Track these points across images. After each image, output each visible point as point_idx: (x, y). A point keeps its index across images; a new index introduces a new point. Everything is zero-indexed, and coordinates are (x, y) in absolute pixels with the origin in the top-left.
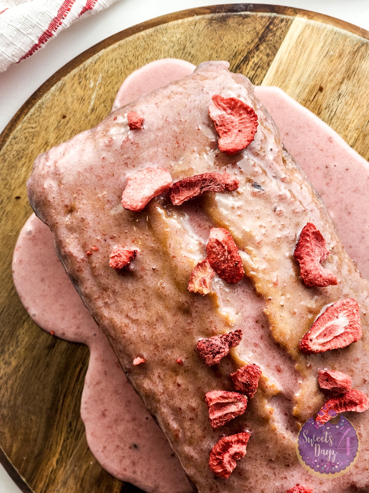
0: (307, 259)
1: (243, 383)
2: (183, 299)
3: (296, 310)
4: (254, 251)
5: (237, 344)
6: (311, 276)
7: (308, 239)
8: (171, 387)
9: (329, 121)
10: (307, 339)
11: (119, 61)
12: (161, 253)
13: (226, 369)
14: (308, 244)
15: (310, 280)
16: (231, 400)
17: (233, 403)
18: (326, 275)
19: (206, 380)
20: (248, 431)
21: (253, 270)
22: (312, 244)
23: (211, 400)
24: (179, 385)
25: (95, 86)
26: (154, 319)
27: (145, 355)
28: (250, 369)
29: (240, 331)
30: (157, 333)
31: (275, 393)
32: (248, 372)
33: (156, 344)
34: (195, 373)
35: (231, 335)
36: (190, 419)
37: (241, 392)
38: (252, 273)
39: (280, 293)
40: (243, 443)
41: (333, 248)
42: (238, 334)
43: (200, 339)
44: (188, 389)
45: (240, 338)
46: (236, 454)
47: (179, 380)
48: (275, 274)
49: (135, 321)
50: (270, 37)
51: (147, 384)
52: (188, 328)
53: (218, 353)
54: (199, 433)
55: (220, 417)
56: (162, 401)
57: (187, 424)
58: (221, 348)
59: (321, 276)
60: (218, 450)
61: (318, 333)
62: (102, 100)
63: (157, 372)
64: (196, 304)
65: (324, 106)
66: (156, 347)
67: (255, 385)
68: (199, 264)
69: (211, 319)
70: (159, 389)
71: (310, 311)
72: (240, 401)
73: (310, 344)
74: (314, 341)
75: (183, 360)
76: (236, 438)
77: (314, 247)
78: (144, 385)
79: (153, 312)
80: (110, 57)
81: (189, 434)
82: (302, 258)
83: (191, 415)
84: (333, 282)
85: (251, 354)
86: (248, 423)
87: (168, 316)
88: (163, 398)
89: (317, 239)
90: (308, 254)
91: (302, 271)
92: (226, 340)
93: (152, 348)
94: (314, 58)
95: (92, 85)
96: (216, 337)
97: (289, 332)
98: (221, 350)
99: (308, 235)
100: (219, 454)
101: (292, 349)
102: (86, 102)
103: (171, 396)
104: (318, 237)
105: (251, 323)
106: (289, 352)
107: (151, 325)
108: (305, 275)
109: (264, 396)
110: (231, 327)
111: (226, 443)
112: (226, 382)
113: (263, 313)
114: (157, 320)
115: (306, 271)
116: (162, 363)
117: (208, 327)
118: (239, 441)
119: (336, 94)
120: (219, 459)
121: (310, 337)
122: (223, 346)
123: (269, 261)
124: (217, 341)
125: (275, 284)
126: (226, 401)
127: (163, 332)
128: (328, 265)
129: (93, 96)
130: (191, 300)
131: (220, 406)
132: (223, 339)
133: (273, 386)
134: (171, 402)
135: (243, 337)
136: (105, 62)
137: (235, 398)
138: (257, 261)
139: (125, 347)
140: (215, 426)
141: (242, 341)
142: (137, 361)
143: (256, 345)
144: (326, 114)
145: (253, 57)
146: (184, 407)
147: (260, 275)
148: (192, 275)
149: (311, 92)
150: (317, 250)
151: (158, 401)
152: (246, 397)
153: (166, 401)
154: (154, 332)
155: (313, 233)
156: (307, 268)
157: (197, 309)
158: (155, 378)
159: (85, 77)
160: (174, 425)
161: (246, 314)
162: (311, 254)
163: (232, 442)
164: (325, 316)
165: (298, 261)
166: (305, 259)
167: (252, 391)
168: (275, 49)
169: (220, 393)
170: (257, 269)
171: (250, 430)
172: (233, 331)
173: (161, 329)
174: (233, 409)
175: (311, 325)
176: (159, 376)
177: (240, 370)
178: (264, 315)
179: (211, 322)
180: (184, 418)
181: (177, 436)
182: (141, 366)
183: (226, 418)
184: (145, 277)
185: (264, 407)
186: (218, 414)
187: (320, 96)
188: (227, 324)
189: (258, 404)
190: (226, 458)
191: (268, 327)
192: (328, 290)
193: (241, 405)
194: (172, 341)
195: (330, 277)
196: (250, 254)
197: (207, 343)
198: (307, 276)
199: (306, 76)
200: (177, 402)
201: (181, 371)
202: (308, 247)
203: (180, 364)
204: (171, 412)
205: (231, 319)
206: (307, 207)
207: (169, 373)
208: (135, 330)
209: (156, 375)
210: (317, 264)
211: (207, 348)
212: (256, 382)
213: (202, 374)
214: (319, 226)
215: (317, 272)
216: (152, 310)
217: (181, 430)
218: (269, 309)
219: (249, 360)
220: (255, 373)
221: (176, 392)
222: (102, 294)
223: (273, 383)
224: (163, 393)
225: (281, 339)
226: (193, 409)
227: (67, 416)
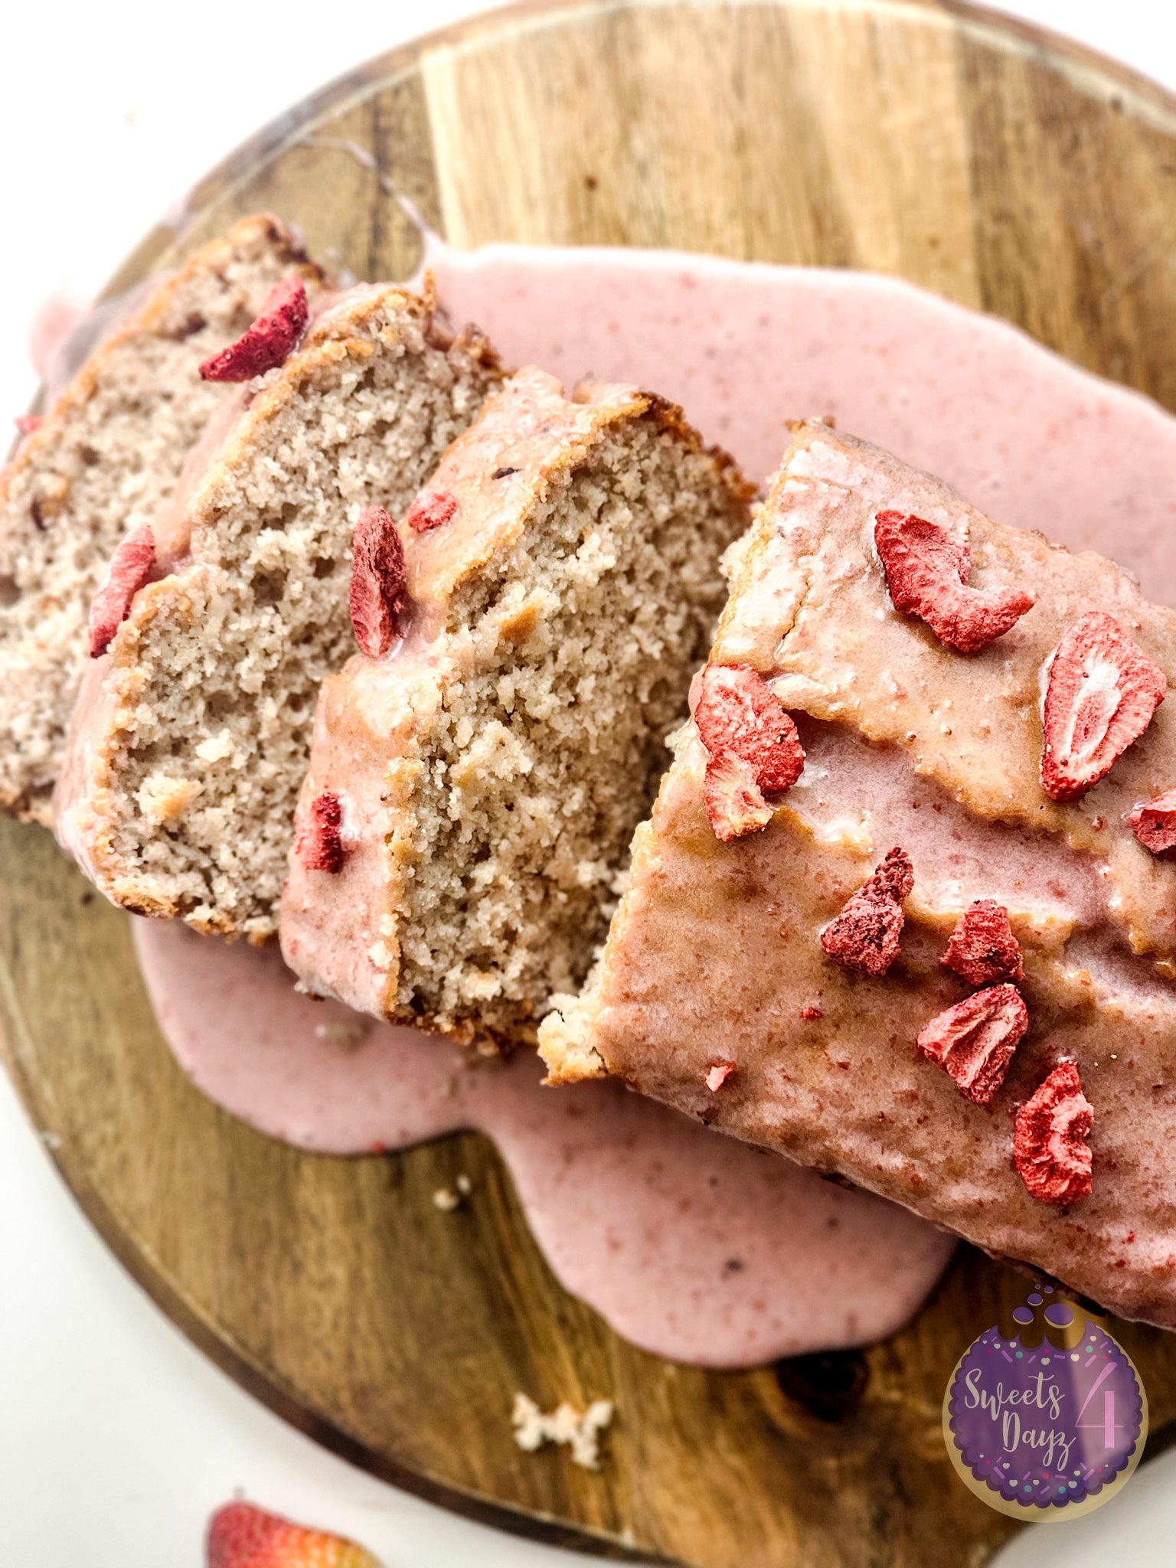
0: (929, 594)
1: (982, 959)
2: (723, 868)
3: (984, 723)
4: (805, 658)
5: (910, 884)
6: (965, 627)
7: (902, 549)
8: (829, 1082)
10: (1054, 766)
13: (923, 958)
14: (910, 561)
15: (968, 636)
16: (982, 1017)
17: (990, 1019)
18: (997, 602)
19: (894, 1013)
20: (1063, 1059)
21: (832, 700)
22: (917, 553)
23: (938, 1046)
24: (844, 1066)
26: (691, 959)
27: (724, 1053)
28: (976, 919)
29: (897, 851)
30: (715, 987)
31: (1066, 935)
32: (977, 928)
33: (732, 1012)
34: (860, 1015)
35: (882, 874)
36: (919, 1121)
37: (990, 983)
38: (834, 708)
39: (925, 709)
40: (1072, 1091)
41: (969, 533)
42: (898, 859)
43: (822, 931)
44: (869, 1061)
45: (907, 866)
46: (1073, 1124)
47: (838, 1053)
48: (884, 676)
49: (650, 996)
51: (770, 1115)
52: (777, 926)
53: (883, 930)
54: (960, 1139)
55: (984, 1070)
56: (830, 1126)
57: (920, 1139)
58: (880, 916)
59: (986, 611)
60: (1028, 1144)
61: (1069, 739)
63: (773, 1072)
64: (759, 861)
66: (737, 1017)
67: (1011, 945)
68: (710, 767)
69: (814, 870)
70: (804, 1107)
71: (1018, 703)
72: (1003, 1002)
73: (1069, 773)
74: (1071, 761)
75: (816, 1003)
76: (1050, 1092)
77: (926, 559)
78: (767, 1122)
79: (678, 944)
81: (938, 1157)
82: (917, 602)
83: (917, 1111)
84: (1022, 607)
85: (954, 886)
86: (1053, 1041)
87: (716, 930)
88: (829, 1119)
89: (921, 536)
90: (925, 583)
91: (937, 629)
92: (879, 891)
93: (728, 1026)
96: (854, 901)
97: (1004, 781)
98: (885, 921)
99: (897, 542)
100: (1036, 1151)
101: (1037, 811)
103: (842, 1101)
104: (920, 529)
105: (906, 817)
106: (1034, 822)
107: (689, 978)
108: (949, 634)
109: (1045, 957)
110: (868, 857)
111: (1034, 1117)
112: (942, 985)
113: (917, 775)
114: (698, 956)
115: (947, 624)
116: (774, 1044)
117: (819, 891)
118: (1060, 1094)
120: (1042, 1163)
121: (1058, 758)
122: (883, 910)
123: (850, 657)
124: (861, 908)
125: (901, 697)
126: (973, 1024)
127: (728, 974)
128: (987, 576)
130: (744, 859)
131: (966, 1046)
132: (871, 894)
133: (1051, 921)
134: (853, 1115)
135: (912, 858)
137: (988, 1003)
138: (827, 676)
139: (666, 1070)
140: (986, 1098)
141: (915, 870)
142: (714, 1079)
143: (956, 859)
146: (886, 1106)
147: (855, 701)
148: (709, 800)
150: (938, 561)
151: (822, 1134)
152: (1010, 986)
153: (840, 1121)
154: (708, 990)
155: (905, 529)
156: (944, 614)
157: (769, 870)
158: (780, 1086)
160: (895, 1161)
161: (880, 805)
162: (931, 576)
163: (1046, 1106)
164: (1057, 690)
165: (914, 613)
166: (925, 598)
167: (1014, 963)
169: (949, 1016)
170: (839, 693)
171: (1068, 1053)
172: (883, 862)
173: (720, 972)
174: (999, 1031)
175: (1043, 732)
176: (787, 1078)
177: (955, 938)
178: (925, 779)
179: (820, 877)
180: (905, 1129)
181: (916, 1181)
182: (733, 1081)
183: (998, 1063)
185: (1061, 982)
186: (974, 1067)
188: (857, 857)
189: (1045, 983)
190: (1057, 1148)
191: (950, 799)
192: (1023, 631)
193: (1012, 1011)
194: (763, 982)
195: (1007, 600)
196: (800, 672)
197: (844, 927)
198: (956, 631)
200: (866, 1107)
201: (828, 1031)
202: (913, 568)
203: (814, 1016)
204: (866, 1138)
205: (857, 840)
206: (849, 483)
207: (803, 1054)
208: (664, 1015)
209: (778, 1079)
210: (961, 590)
211: (851, 937)
212: (1008, 938)
213: (874, 1003)
214: (906, 505)
215: (972, 610)
216: (671, 942)
217: (916, 1162)
218: (925, 761)
219: (959, 902)
220: (992, 920)
221: (847, 1086)
223: (1047, 915)
224: (821, 1108)
225: (998, 807)
226: (913, 1097)
227: (543, 1306)
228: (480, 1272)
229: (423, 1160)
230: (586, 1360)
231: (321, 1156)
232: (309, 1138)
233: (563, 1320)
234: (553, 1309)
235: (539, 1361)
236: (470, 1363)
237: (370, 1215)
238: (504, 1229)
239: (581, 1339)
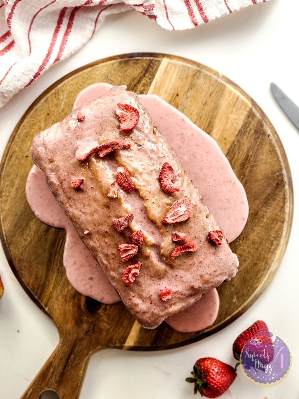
0: (165, 179)
1: (135, 240)
2: (106, 201)
3: (160, 204)
4: (139, 177)
5: (131, 221)
6: (167, 188)
7: (165, 170)
8: (103, 244)
9: (182, 111)
10: (165, 217)
11: (75, 85)
12: (95, 180)
13: (127, 233)
14: (165, 172)
15: (166, 189)
16: (130, 248)
17: (131, 249)
18: (174, 187)
19: (118, 240)
20: (140, 263)
21: (138, 186)
22: (168, 172)
23: (121, 248)
24: (106, 243)
25: (63, 98)
26: (93, 211)
27: (90, 229)
28: (138, 233)
29: (133, 215)
30: (94, 218)
31: (151, 244)
32: (138, 234)
33: (94, 224)
34: (113, 236)
35: (128, 217)
36: (113, 259)
37: (135, 244)
38: (138, 187)
39: (152, 196)
40: (138, 268)
41: (179, 174)
42: (132, 216)
43: (115, 220)
44: (110, 245)
45: (133, 218)
46: (134, 273)
47: (106, 240)
48: (150, 187)
49: (84, 213)
50: (150, 70)
51: (91, 243)
52: (109, 215)
53: (123, 225)
54: (117, 265)
55: (126, 257)
56: (99, 251)
57: (111, 261)
58: (124, 223)
59: (172, 187)
60: (126, 272)
61: (170, 215)
62: (67, 105)
63: (96, 237)
64: (112, 203)
65: (180, 103)
66: (95, 225)
67: (141, 240)
68: (112, 184)
69: (119, 210)
70: (97, 245)
71: (168, 204)
72: (134, 248)
73: (167, 220)
74: (168, 218)
75: (108, 230)
76: (134, 266)
77: (168, 174)
78: (90, 244)
79: (92, 208)
80: (70, 83)
81: (112, 266)
82: (162, 179)
83: (113, 257)
84: (178, 190)
85: (139, 226)
86: (140, 259)
87: (100, 209)
88: (99, 249)
89: (170, 170)
90: (165, 177)
91: (162, 185)
92: (126, 219)
93: (93, 225)
94: (173, 80)
95: (61, 98)
96: (122, 218)
97: (157, 215)
98: (124, 224)
99: (165, 168)
100: (127, 274)
101: (159, 223)
102: (59, 107)
103: (103, 248)
104: (170, 168)
105: (139, 211)
106: (158, 224)
107: (91, 214)
108: (164, 187)
109: (146, 246)
110: (129, 213)
111: (129, 269)
112: (128, 240)
113: (144, 206)
114: (94, 212)
115: (164, 185)
116: (98, 232)
117: (118, 214)
118: (135, 268)
119: (185, 97)
120: (126, 276)
121: (167, 216)
122: (125, 222)
123: (146, 181)
124: (122, 220)
125: (150, 192)
126: (128, 248)
127: (97, 217)
128: (176, 182)
129: (63, 103)
130: (110, 201)
131: (125, 251)
132: (125, 219)
133: (150, 241)
134: (103, 251)
135: (135, 218)
136: (68, 86)
137: (132, 247)
138: (140, 182)
139: (80, 226)
140: (124, 261)
141: (134, 219)
142: (86, 232)
143: (142, 222)
144: (180, 107)
145: (142, 80)
146: (109, 253)
147: (142, 188)
148: (109, 189)
149: (173, 96)
150: (170, 175)
151: (97, 251)
152: (137, 246)
153: (101, 251)
154: (93, 218)
155: (168, 167)
156: (165, 184)
157: (112, 205)
158: (95, 240)
159: (58, 94)
160: (106, 262)
161: (136, 207)
162: (167, 177)
163: (132, 268)
164: (174, 206)
165: (161, 181)
166: (164, 179)
167: (140, 244)
168: (153, 76)
169: (125, 245)
170: (140, 185)
171: (141, 263)
172: (129, 215)
173: (96, 216)
174: (131, 252)
175: (168, 211)
176: (97, 239)
177: (134, 234)
178: (145, 207)
179: (119, 211)
180: (110, 258)
181: (107, 267)
182: (89, 234)
183: (129, 257)
184: (88, 191)
185: (146, 251)
186: (125, 255)
187: (177, 98)
188: (127, 212)
189: (144, 249)
190: (130, 275)
191: (147, 213)
192: (177, 194)
193: (135, 250)
194: (102, 222)
195: (176, 188)
196: (137, 179)
197: (118, 221)
198: (165, 187)
199: (170, 88)
200: (106, 251)
201: (107, 236)
202: (165, 174)
203: (106, 232)
204: (104, 256)
205: (128, 209)
206: (165, 155)
207: (101, 237)
208: (84, 217)
209: (96, 238)
210: (170, 182)
211: (117, 223)
212: (142, 239)
213: (116, 236)
214: (171, 164)
215: (170, 186)
217: (109, 265)
218: (147, 204)
219: (138, 229)
220: (141, 235)
221: (105, 246)
222: (68, 201)
223: (150, 239)
224: (99, 247)
225: (153, 218)
226: (114, 254)
227: (57, 265)
228: (51, 253)
229: (53, 230)
230: (58, 278)
231: (38, 219)
232: (38, 215)
233: (58, 269)
234: (58, 267)
235: (51, 273)
236: (40, 266)
237: (39, 234)
238: (58, 249)
239: (59, 274)
